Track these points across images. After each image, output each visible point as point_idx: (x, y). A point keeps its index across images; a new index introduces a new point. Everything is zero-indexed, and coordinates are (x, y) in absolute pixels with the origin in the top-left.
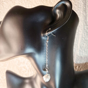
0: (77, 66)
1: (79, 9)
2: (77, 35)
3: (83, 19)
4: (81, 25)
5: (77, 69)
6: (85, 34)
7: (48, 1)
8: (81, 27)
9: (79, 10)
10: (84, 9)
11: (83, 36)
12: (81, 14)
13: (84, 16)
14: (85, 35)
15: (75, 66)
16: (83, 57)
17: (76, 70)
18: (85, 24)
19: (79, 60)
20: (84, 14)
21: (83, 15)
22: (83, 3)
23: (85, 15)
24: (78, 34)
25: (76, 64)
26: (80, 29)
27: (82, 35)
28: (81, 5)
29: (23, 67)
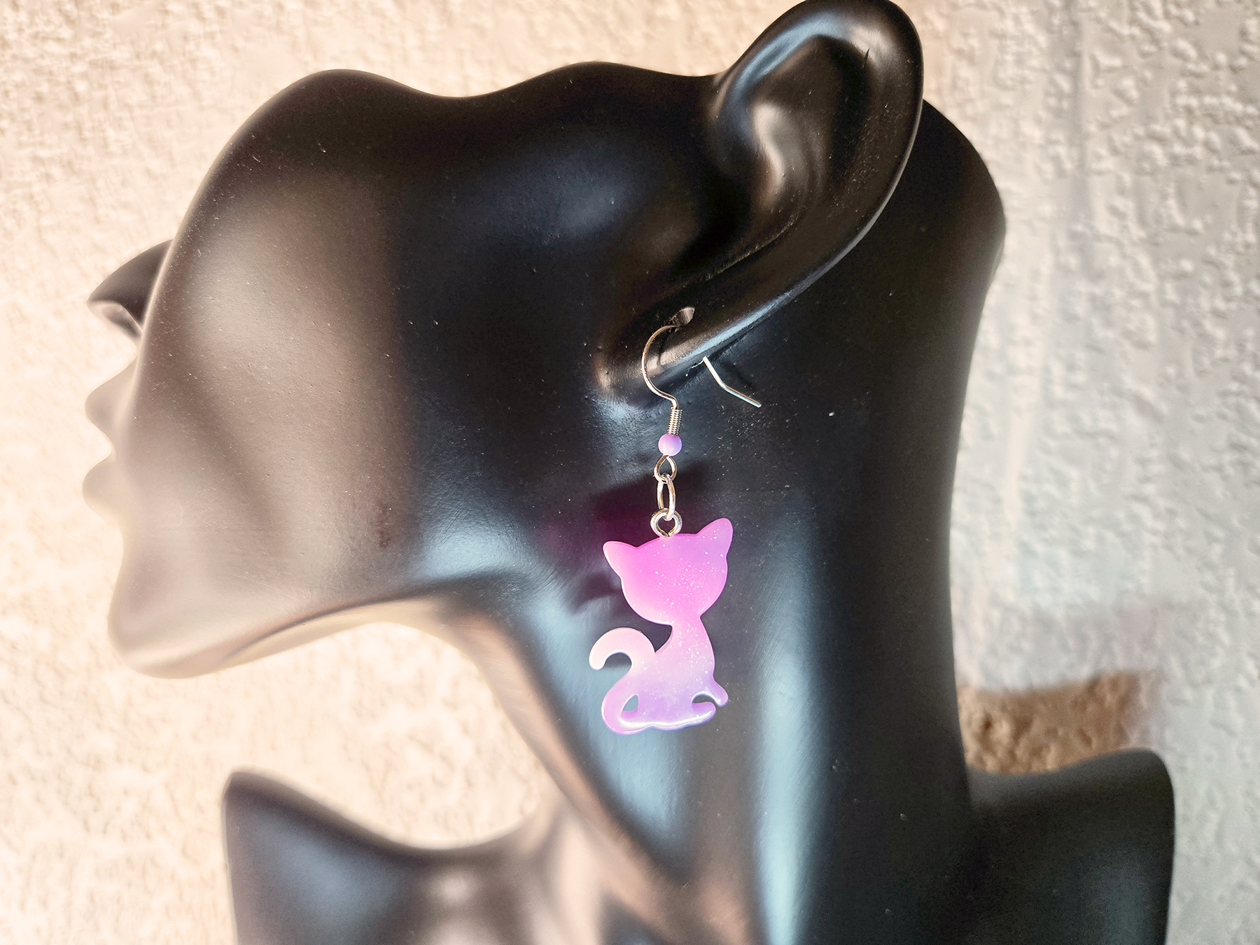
0: (996, 713)
1: (1007, 99)
2: (991, 376)
3: (1047, 209)
4: (1035, 275)
5: (1001, 753)
6: (1071, 367)
7: (666, 21)
8: (1033, 298)
9: (999, 107)
10: (1060, 95)
11: (1059, 392)
13: (1061, 173)
14: (1080, 378)
15: (978, 716)
16: (1059, 614)
17: (991, 765)
18: (1073, 261)
19: (1016, 649)
20: (1062, 150)
21: (1049, 168)
22: (1043, 39)
23: (1069, 166)
24: (998, 369)
25: (983, 695)
26: (1021, 320)
27: (1047, 381)
28: (1020, 61)
29: (412, 738)
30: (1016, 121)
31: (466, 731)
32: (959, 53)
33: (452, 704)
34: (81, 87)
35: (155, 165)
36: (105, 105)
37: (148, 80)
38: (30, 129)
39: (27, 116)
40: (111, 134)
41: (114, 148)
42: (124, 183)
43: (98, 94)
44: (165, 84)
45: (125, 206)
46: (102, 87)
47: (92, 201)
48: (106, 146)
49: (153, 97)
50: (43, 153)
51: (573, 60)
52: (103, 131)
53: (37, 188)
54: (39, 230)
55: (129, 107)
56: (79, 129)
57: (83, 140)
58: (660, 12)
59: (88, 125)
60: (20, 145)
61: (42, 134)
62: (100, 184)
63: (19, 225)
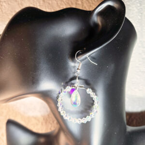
58: (78, 3)
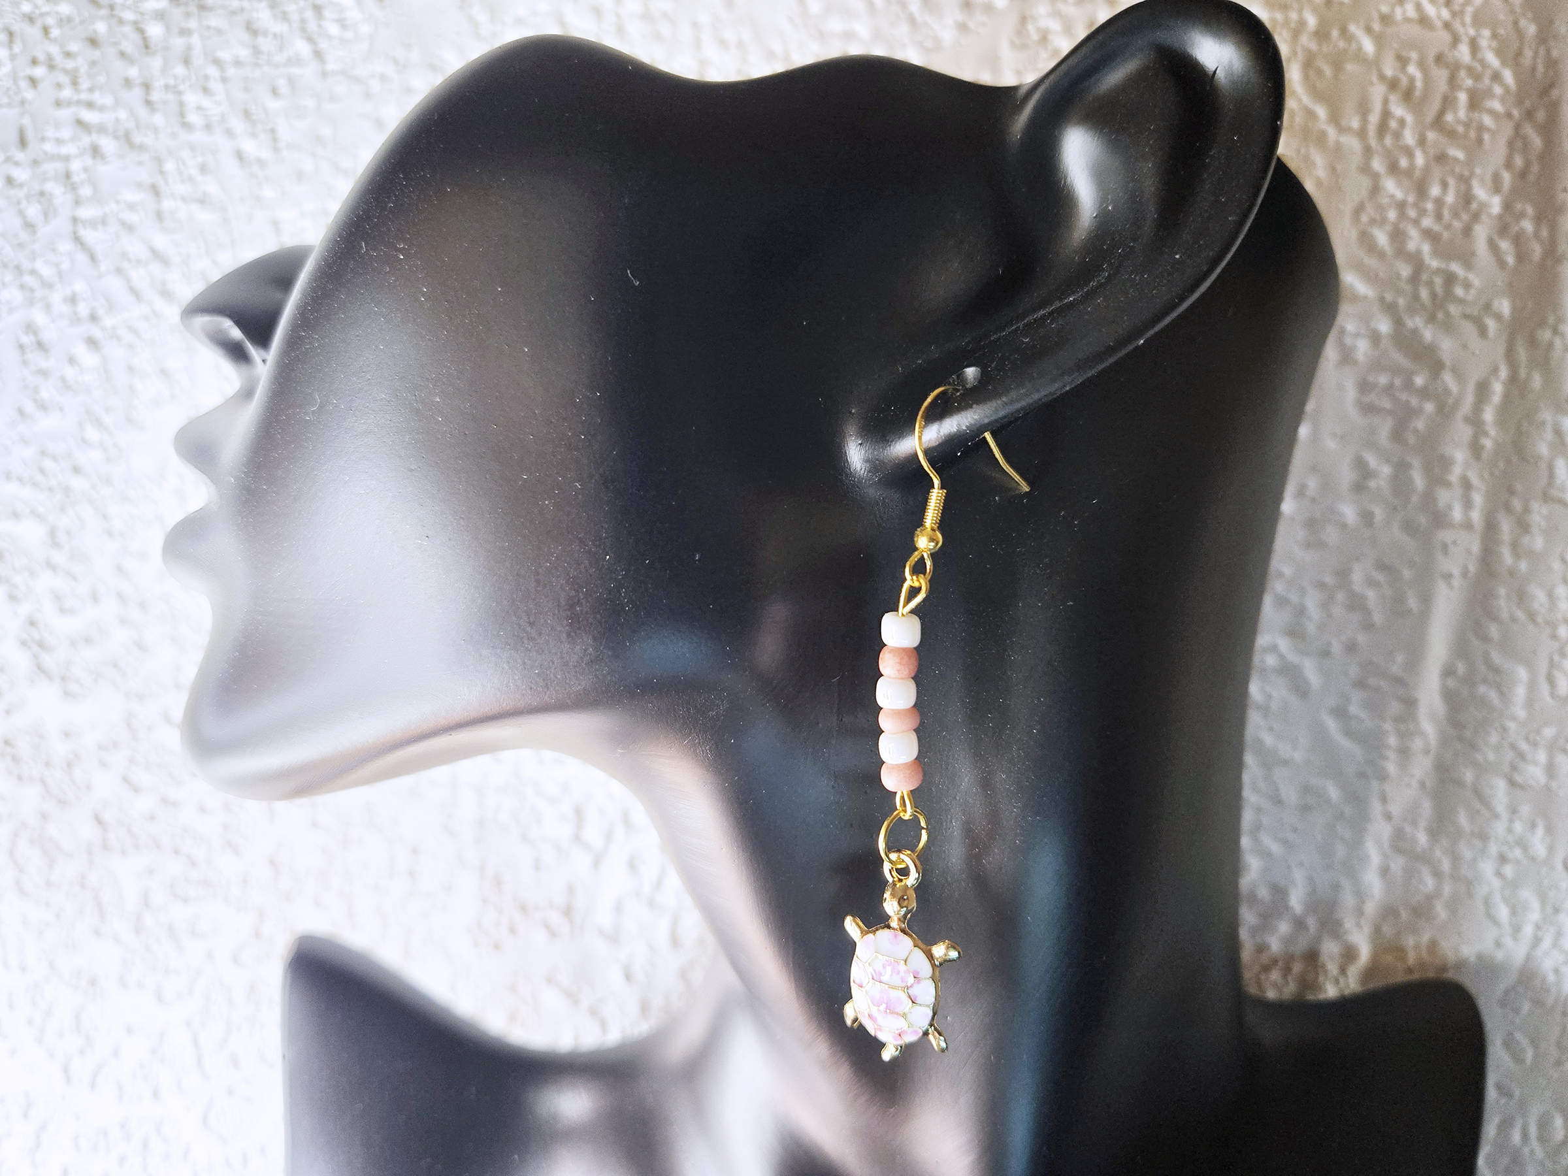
2: (1409, 527)
3: (1504, 307)
4: (1483, 390)
7: (989, 9)
9: (1441, 158)
10: (1529, 154)
12: (1481, 232)
13: (1523, 258)
20: (1528, 226)
21: (1505, 245)
22: (1508, 76)
24: (1423, 520)
26: (1460, 456)
28: (1475, 103)
29: (549, 980)
30: (1465, 181)
31: (628, 976)
32: (1393, 85)
33: (613, 937)
34: (155, 30)
35: (250, 147)
36: (187, 61)
37: (252, 30)
38: (75, 83)
39: (70, 64)
40: (192, 98)
41: (193, 118)
42: (203, 169)
43: (179, 42)
44: (275, 35)
45: (203, 201)
46: (185, 32)
47: (155, 191)
48: (182, 114)
49: (256, 51)
50: (89, 116)
51: (855, 50)
52: (180, 93)
53: (75, 166)
54: (75, 220)
55: (217, 62)
56: (147, 87)
57: (149, 103)
59: (158, 83)
60: (58, 104)
61: (91, 90)
62: (169, 166)
63: (46, 215)
